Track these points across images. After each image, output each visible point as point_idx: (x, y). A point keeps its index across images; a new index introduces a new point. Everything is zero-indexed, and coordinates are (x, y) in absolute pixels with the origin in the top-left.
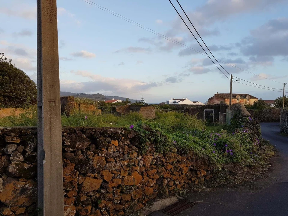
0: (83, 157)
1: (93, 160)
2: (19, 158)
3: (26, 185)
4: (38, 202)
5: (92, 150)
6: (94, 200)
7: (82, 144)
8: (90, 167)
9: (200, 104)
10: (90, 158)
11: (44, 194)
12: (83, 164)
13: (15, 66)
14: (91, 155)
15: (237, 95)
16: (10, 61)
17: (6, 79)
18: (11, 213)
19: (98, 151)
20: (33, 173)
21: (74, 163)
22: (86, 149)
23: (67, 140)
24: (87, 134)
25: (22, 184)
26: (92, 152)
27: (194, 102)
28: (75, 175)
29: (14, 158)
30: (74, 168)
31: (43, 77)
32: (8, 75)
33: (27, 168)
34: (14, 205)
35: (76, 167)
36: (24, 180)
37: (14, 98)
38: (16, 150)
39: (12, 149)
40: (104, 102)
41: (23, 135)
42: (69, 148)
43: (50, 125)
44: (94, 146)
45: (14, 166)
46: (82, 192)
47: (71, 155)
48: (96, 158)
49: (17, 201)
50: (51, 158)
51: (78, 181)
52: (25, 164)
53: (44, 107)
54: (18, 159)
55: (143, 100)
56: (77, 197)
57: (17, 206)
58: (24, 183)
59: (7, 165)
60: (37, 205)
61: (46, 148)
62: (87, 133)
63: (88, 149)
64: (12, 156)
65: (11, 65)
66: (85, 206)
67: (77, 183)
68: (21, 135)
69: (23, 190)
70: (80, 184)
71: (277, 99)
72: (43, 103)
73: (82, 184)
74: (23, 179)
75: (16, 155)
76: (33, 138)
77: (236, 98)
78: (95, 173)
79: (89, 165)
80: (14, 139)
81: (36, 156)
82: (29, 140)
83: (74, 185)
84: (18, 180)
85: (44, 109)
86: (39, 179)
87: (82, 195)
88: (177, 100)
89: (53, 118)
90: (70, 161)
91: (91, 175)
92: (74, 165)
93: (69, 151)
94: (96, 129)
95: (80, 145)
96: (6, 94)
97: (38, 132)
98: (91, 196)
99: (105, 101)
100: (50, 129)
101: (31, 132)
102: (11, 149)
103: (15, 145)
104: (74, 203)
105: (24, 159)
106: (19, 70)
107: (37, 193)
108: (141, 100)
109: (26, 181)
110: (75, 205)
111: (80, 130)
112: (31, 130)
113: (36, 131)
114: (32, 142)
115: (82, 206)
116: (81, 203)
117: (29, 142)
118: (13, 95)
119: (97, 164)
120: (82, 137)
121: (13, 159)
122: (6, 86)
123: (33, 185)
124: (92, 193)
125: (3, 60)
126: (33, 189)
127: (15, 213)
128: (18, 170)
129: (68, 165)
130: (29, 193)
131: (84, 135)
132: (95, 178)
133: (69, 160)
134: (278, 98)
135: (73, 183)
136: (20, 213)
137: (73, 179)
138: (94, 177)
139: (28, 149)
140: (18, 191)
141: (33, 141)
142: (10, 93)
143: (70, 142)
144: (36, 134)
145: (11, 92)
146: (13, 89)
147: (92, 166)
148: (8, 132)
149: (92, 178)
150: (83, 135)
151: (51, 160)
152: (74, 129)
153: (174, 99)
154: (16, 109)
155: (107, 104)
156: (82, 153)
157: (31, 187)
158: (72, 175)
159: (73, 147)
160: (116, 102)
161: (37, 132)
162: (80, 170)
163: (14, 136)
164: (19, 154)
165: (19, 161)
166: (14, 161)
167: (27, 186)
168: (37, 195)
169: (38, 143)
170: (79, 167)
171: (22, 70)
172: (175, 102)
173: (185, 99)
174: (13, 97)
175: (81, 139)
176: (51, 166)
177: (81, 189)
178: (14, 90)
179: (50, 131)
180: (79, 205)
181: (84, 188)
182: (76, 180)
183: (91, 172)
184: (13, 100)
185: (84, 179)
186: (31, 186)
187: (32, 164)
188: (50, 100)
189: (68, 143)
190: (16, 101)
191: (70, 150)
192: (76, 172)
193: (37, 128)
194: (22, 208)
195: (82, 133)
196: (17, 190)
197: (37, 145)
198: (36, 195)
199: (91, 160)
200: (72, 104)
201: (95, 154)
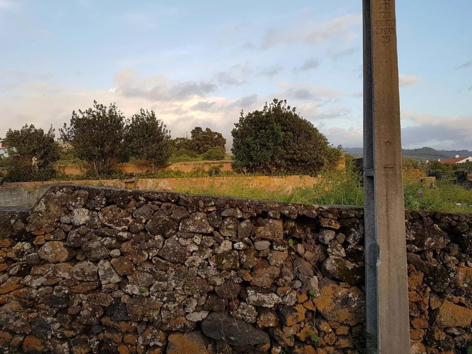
0: (437, 265)
1: (456, 273)
2: (340, 251)
3: (349, 293)
4: (368, 323)
5: (454, 255)
6: (459, 344)
7: (435, 241)
8: (450, 284)
10: (450, 268)
11: (380, 314)
12: (439, 276)
13: (300, 117)
14: (452, 262)
16: (294, 109)
17: (290, 136)
18: (330, 330)
19: (466, 258)
20: (358, 277)
21: (422, 271)
22: (443, 250)
23: (410, 231)
24: (442, 225)
25: (345, 290)
26: (455, 258)
28: (424, 292)
29: (333, 251)
30: (422, 280)
31: (375, 131)
32: (292, 130)
33: (350, 268)
34: (333, 319)
35: (425, 279)
36: (346, 286)
37: (298, 162)
38: (334, 239)
39: (330, 237)
40: (438, 163)
41: (343, 218)
42: (413, 245)
43: (387, 205)
44: (456, 246)
45: (333, 262)
46: (436, 324)
47: (416, 257)
48: (461, 269)
49: (337, 315)
50: (389, 258)
51: (429, 305)
52: (348, 262)
53: (377, 176)
54: (338, 252)
56: (428, 330)
57: (337, 322)
58: (347, 290)
59: (322, 259)
60: (365, 328)
61: (381, 242)
62: (442, 222)
63: (446, 251)
64: (329, 246)
65: (296, 115)
66: (443, 350)
67: (427, 307)
68: (341, 219)
69: (346, 301)
70: (433, 309)
72: (376, 171)
73: (437, 310)
74: (346, 284)
75: (335, 247)
76: (358, 224)
78: (460, 296)
79: (449, 279)
80: (332, 223)
81: (362, 252)
82: (353, 227)
83: (423, 309)
84: (339, 285)
85: (377, 181)
86: (368, 288)
87: (437, 328)
89: (392, 195)
90: (415, 267)
91: (453, 298)
92: (423, 274)
93: (413, 251)
94: (459, 217)
95: (432, 242)
96: (289, 156)
97: (365, 215)
98: (453, 336)
99: (439, 161)
100: (387, 212)
101: (355, 215)
102: (328, 236)
103: (332, 231)
104: (422, 339)
105: (346, 255)
106: (305, 121)
107: (365, 309)
109: (350, 288)
110: (425, 342)
111: (429, 216)
112: (354, 211)
113: (362, 213)
114: (357, 229)
115: (437, 348)
116: (435, 343)
117: (353, 230)
118: (297, 158)
119: (465, 280)
120: (435, 229)
121: (331, 251)
122: (289, 145)
123: (359, 296)
124: (456, 330)
125: (285, 109)
126: (359, 301)
127: (334, 332)
128: (338, 268)
129: (412, 273)
130: (353, 306)
131: (437, 226)
132: (460, 304)
133: (413, 265)
135: (421, 306)
136: (342, 333)
137: (422, 299)
138: (459, 302)
139: (351, 239)
140: (339, 301)
141: (359, 229)
142: (293, 154)
143: (414, 235)
144: (362, 218)
145: (295, 153)
146: (297, 149)
147: (455, 282)
148: (323, 212)
149: (454, 303)
150: (435, 225)
151: (389, 262)
152: (418, 214)
155: (446, 167)
156: (435, 256)
157: (356, 299)
158: (418, 290)
159: (421, 245)
160: (464, 161)
161: (363, 216)
162: (434, 285)
163: (332, 219)
164: (339, 245)
165: (340, 256)
166: (333, 255)
167: (350, 295)
168: (365, 312)
169: (366, 232)
170: (430, 280)
171: (308, 120)
174: (297, 160)
175: (434, 232)
176: (390, 271)
177: (435, 319)
178: (299, 150)
179: (387, 215)
180: (431, 345)
181: (440, 317)
182: (426, 301)
183: (452, 293)
184: (296, 165)
185: (440, 303)
186: (356, 296)
187: (357, 264)
188: (386, 166)
189: (412, 236)
190: (301, 166)
191: (415, 250)
192: (425, 288)
193: (363, 209)
194: (344, 327)
195: (432, 222)
196: (337, 298)
197: (364, 235)
198: (362, 312)
199: (453, 271)
201: (460, 261)
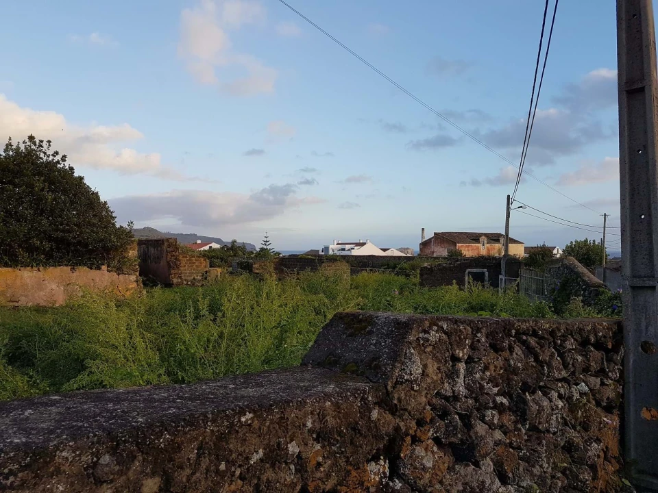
9: (394, 255)
15: (481, 236)
27: (384, 250)
55: (267, 243)
71: (569, 245)
77: (479, 243)
88: (347, 246)
108: (264, 243)
134: (572, 243)
153: (340, 242)
154: (74, 269)
160: (207, 248)
172: (343, 250)
173: (365, 244)
200: (174, 256)
